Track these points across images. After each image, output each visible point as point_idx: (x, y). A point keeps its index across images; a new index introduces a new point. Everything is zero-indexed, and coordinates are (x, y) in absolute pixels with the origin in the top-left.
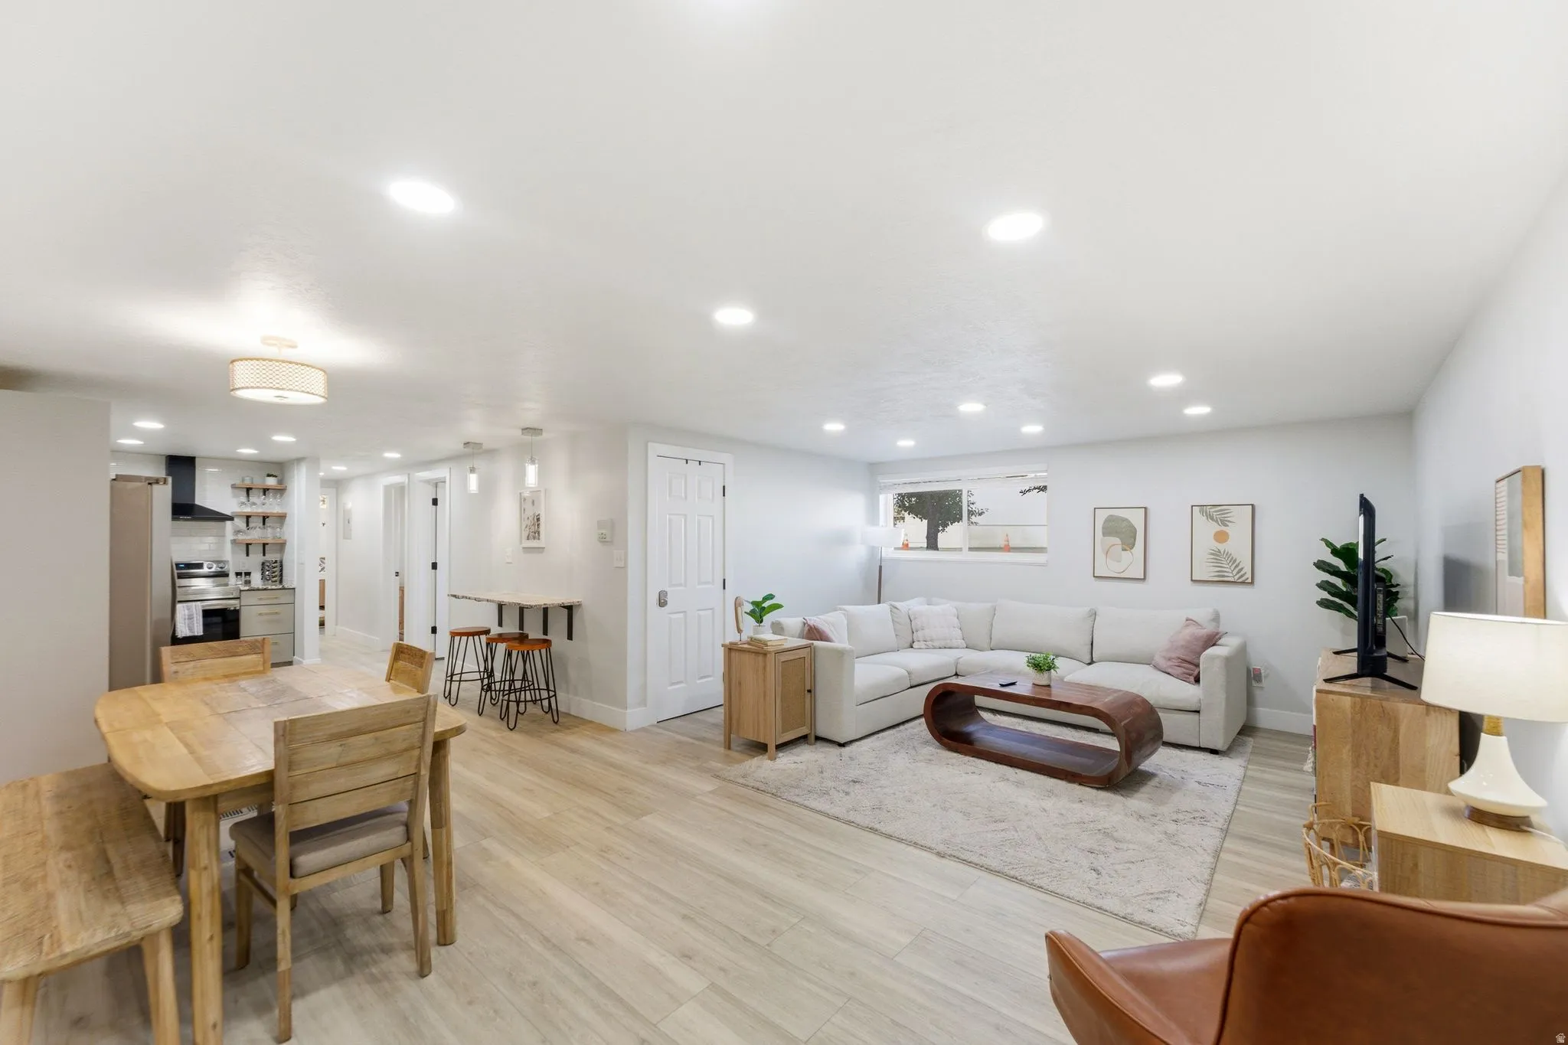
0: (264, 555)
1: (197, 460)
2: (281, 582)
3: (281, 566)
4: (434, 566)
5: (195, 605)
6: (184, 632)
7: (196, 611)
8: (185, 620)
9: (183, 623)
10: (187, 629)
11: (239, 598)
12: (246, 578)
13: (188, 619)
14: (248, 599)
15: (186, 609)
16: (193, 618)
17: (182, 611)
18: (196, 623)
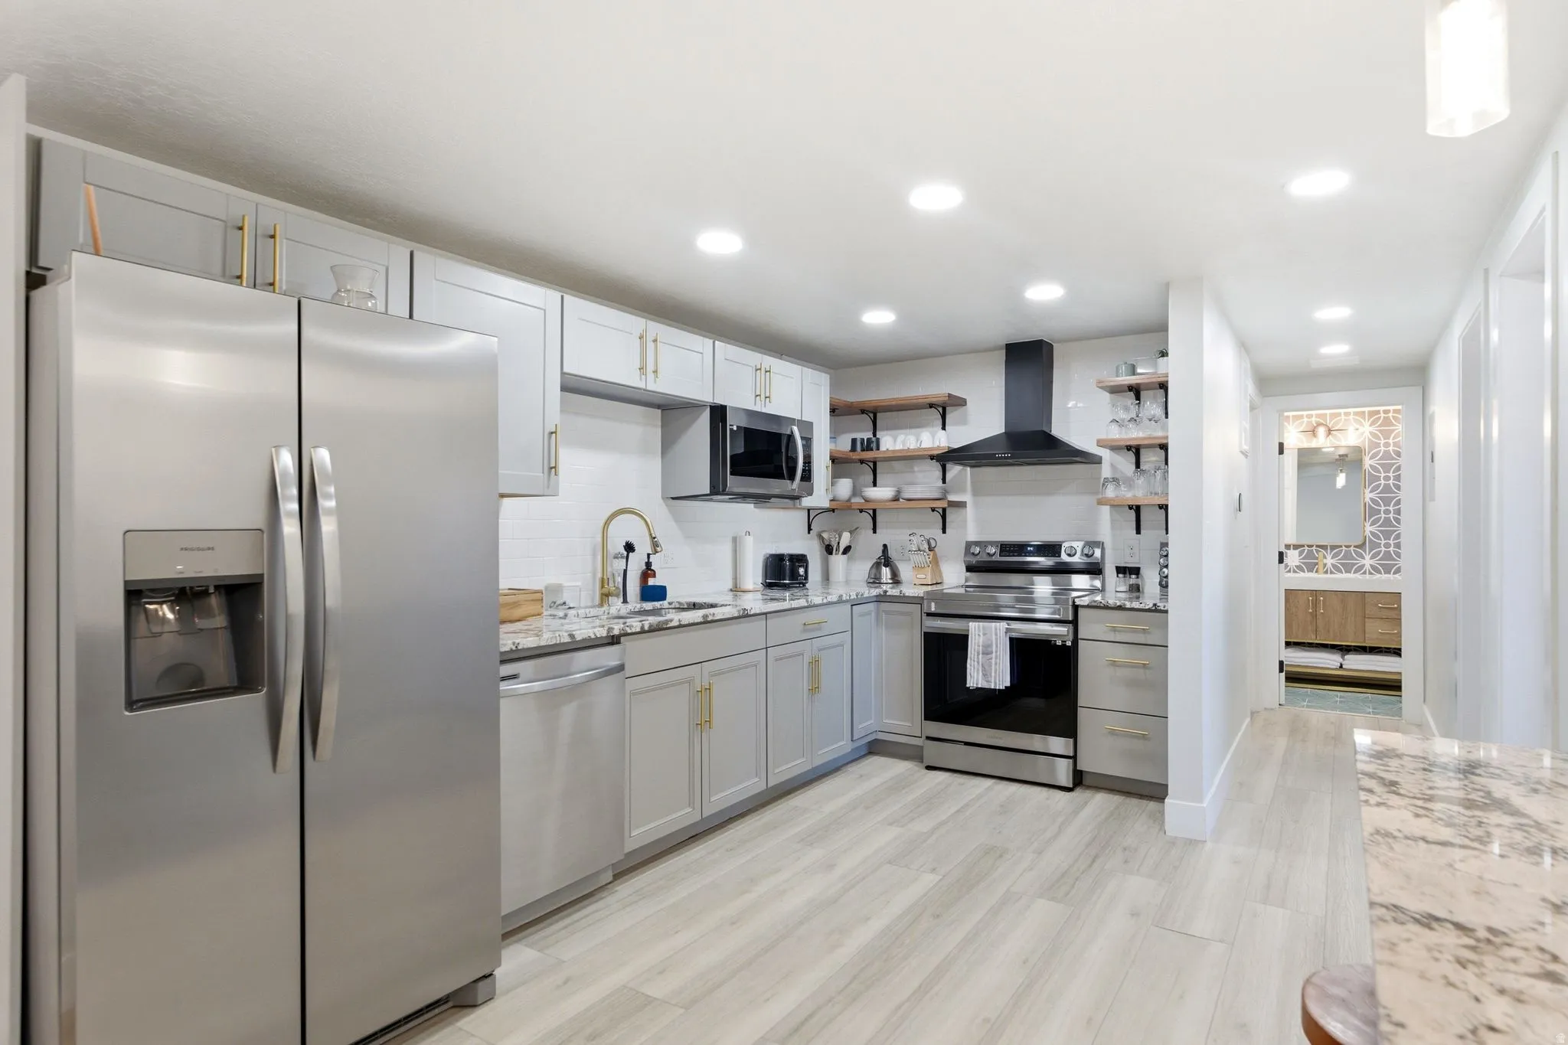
5: (996, 629)
6: (975, 679)
7: (996, 639)
8: (978, 654)
9: (976, 660)
10: (981, 674)
11: (1075, 623)
12: (1133, 580)
13: (983, 654)
14: (1089, 626)
15: (981, 634)
16: (992, 653)
17: (975, 635)
18: (996, 664)
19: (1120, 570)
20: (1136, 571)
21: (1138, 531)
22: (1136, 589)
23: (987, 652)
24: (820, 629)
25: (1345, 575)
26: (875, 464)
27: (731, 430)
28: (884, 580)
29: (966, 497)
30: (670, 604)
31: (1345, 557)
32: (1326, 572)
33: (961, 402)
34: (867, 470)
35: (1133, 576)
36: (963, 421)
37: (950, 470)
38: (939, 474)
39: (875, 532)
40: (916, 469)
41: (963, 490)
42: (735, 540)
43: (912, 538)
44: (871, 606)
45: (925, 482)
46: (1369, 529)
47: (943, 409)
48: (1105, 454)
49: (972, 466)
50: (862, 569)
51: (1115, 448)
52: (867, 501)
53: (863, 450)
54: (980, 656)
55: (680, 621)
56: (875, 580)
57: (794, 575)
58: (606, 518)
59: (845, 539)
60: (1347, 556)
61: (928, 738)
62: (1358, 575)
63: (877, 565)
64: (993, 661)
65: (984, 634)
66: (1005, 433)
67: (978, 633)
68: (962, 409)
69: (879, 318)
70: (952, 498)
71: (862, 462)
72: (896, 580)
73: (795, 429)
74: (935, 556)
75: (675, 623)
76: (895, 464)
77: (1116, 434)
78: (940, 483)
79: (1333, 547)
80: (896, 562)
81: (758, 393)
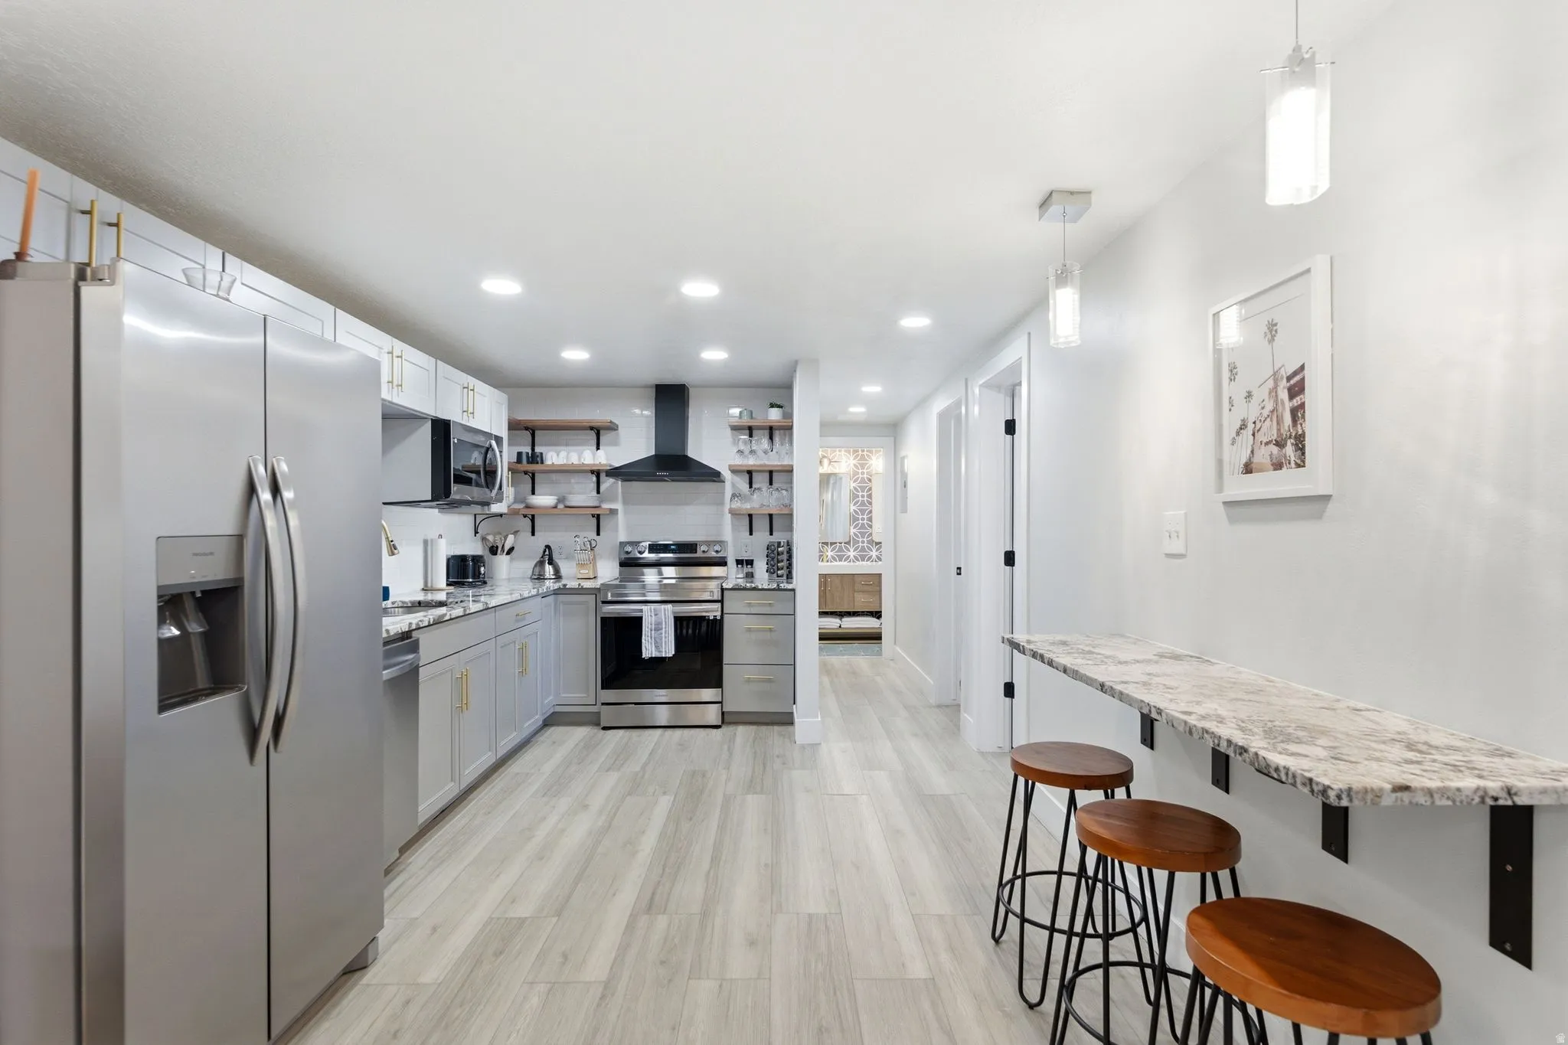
0: (771, 534)
1: (692, 392)
2: (789, 576)
3: (790, 552)
4: (1010, 559)
5: (665, 610)
6: (648, 650)
7: (665, 619)
8: (651, 630)
9: (649, 635)
10: (653, 646)
11: (721, 601)
12: (748, 569)
13: (655, 630)
14: (733, 603)
15: (653, 615)
16: (662, 629)
17: (648, 616)
18: (666, 637)
19: (739, 562)
20: (750, 563)
21: (751, 534)
22: (750, 576)
23: (658, 629)
24: (524, 619)
25: (838, 563)
26: (533, 475)
27: (454, 442)
28: (547, 576)
29: (618, 506)
30: (393, 603)
31: (839, 551)
32: (828, 561)
33: (612, 427)
34: (528, 478)
35: (749, 566)
36: (615, 443)
37: (604, 482)
38: (594, 486)
39: (533, 534)
40: (573, 481)
41: (614, 500)
42: (426, 542)
43: (577, 539)
44: (551, 599)
45: (583, 495)
46: (853, 531)
47: (598, 433)
48: (726, 474)
49: (624, 480)
50: (527, 566)
51: (735, 471)
52: (528, 507)
53: (528, 462)
54: (653, 632)
55: (450, 615)
56: (540, 578)
57: (477, 575)
59: (510, 541)
60: (841, 550)
61: (603, 704)
62: (846, 563)
63: (541, 563)
64: (662, 635)
65: (656, 615)
66: (656, 456)
67: (648, 614)
68: (614, 433)
69: (576, 355)
70: (606, 506)
71: (526, 473)
72: (558, 576)
73: (494, 443)
74: (594, 555)
76: (554, 476)
77: (738, 461)
78: (594, 493)
79: (832, 544)
80: (557, 561)
81: (465, 409)
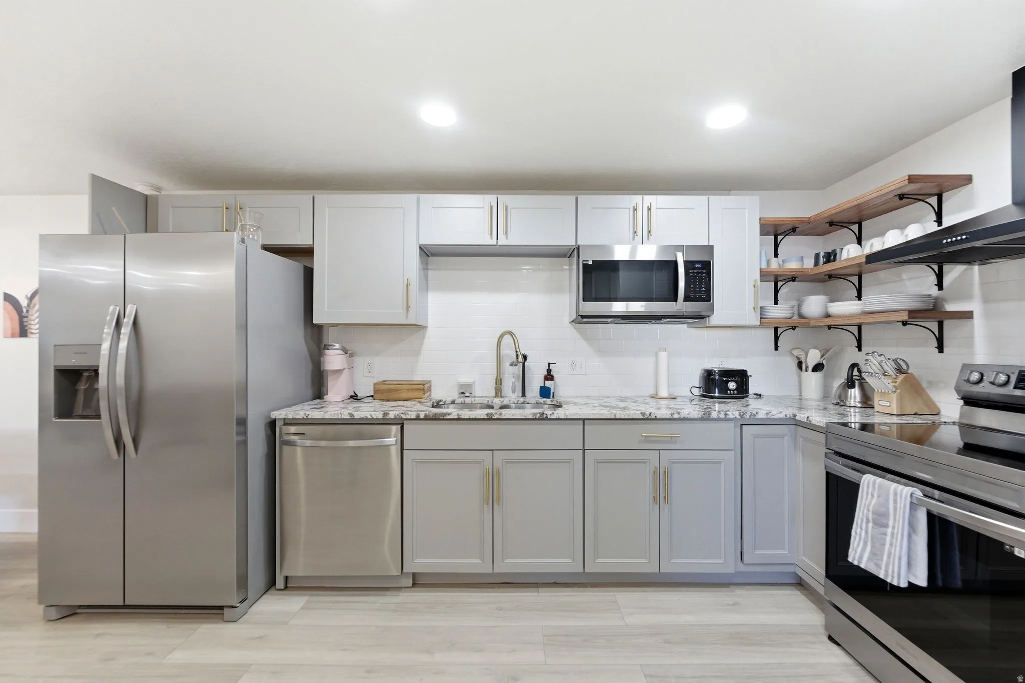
6: (860, 555)
7: (895, 509)
8: (868, 522)
9: (864, 527)
10: (869, 548)
13: (874, 523)
15: (876, 495)
16: (887, 526)
17: (867, 494)
23: (880, 523)
26: (860, 276)
27: (585, 265)
28: (852, 403)
29: (973, 305)
33: (961, 182)
36: (968, 205)
37: (948, 273)
38: (933, 279)
39: (860, 348)
40: (904, 276)
41: (968, 297)
47: (939, 195)
54: (871, 525)
55: (459, 415)
56: (840, 402)
58: (499, 336)
59: (813, 356)
61: (829, 602)
63: (844, 387)
64: (888, 539)
65: (881, 496)
67: (872, 491)
69: (727, 118)
70: (951, 307)
72: (868, 405)
73: (679, 254)
75: (454, 416)
78: (934, 290)
81: (636, 229)
